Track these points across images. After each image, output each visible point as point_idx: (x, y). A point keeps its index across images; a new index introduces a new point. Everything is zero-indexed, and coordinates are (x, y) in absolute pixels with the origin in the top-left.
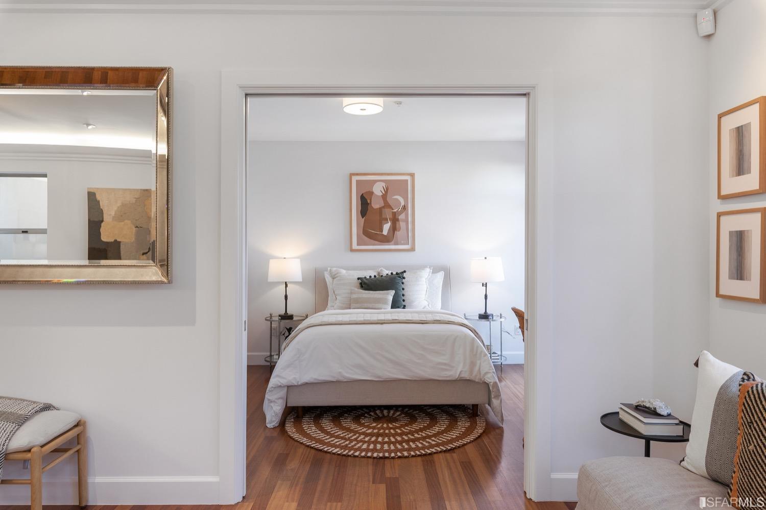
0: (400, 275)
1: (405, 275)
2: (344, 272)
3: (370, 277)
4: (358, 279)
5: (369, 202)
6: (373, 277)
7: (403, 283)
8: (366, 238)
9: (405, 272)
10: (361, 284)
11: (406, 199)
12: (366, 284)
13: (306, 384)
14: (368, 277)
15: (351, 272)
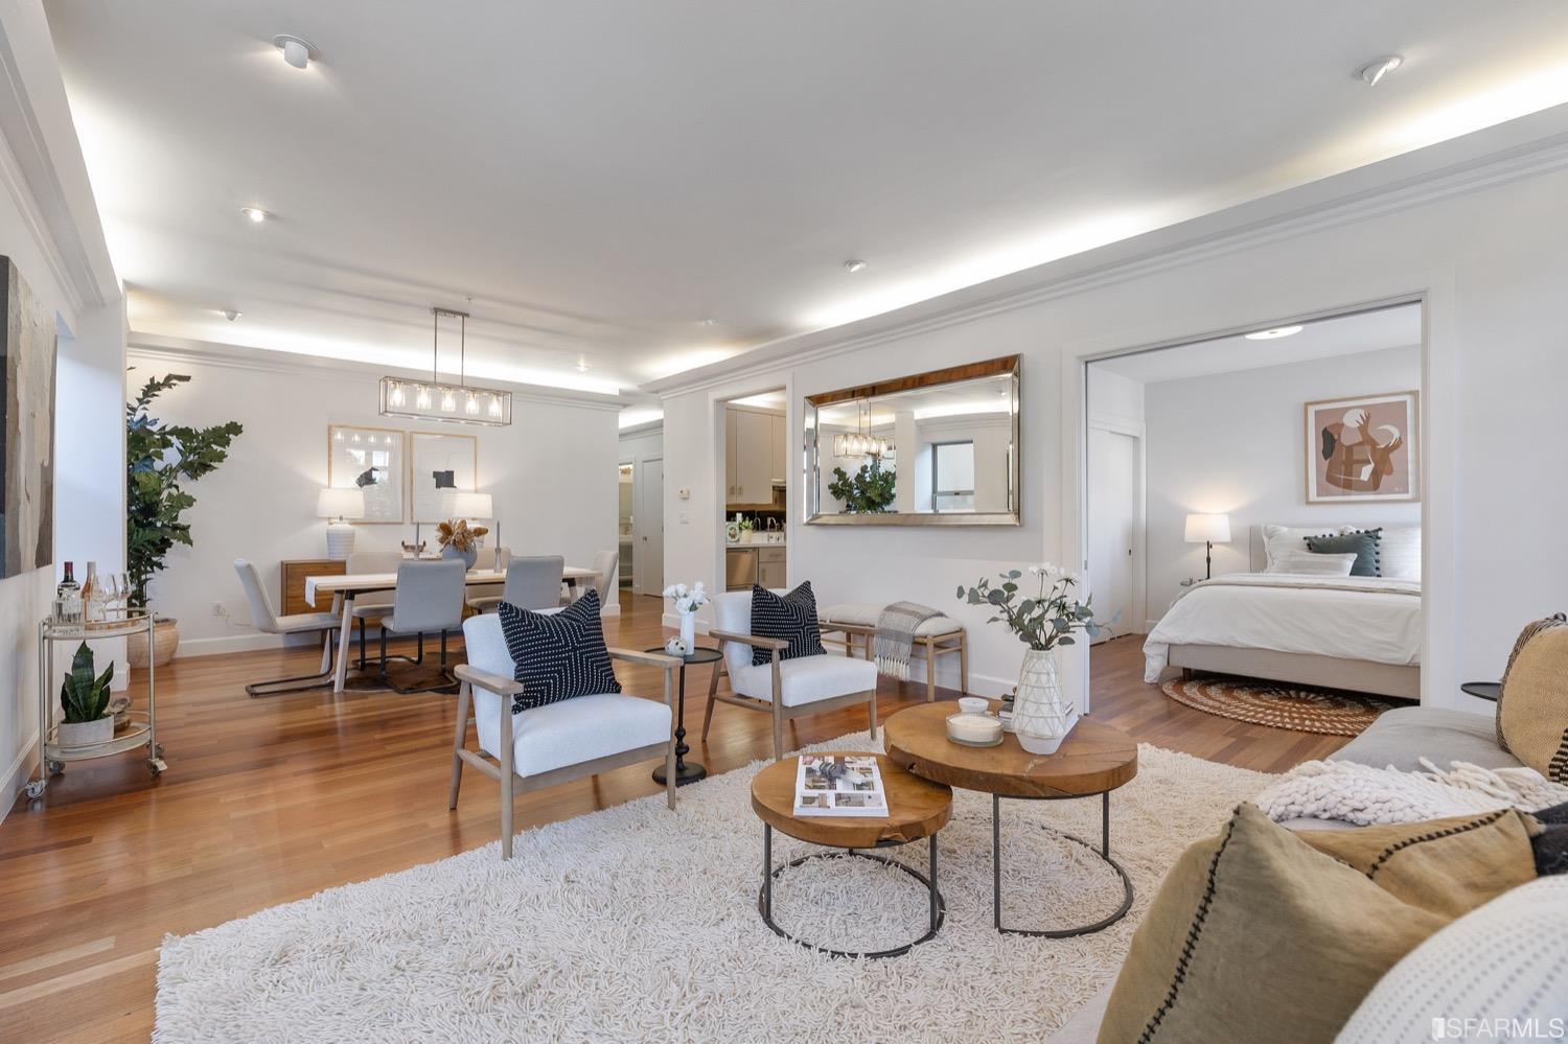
0: (1373, 535)
1: (1380, 534)
2: (1285, 529)
3: (1324, 536)
4: (1305, 538)
5: (1336, 437)
6: (1327, 536)
7: (1376, 545)
8: (1332, 487)
9: (1380, 529)
10: (1309, 545)
11: (1403, 429)
12: (1316, 546)
13: (1191, 644)
14: (1320, 537)
15: (1296, 530)
